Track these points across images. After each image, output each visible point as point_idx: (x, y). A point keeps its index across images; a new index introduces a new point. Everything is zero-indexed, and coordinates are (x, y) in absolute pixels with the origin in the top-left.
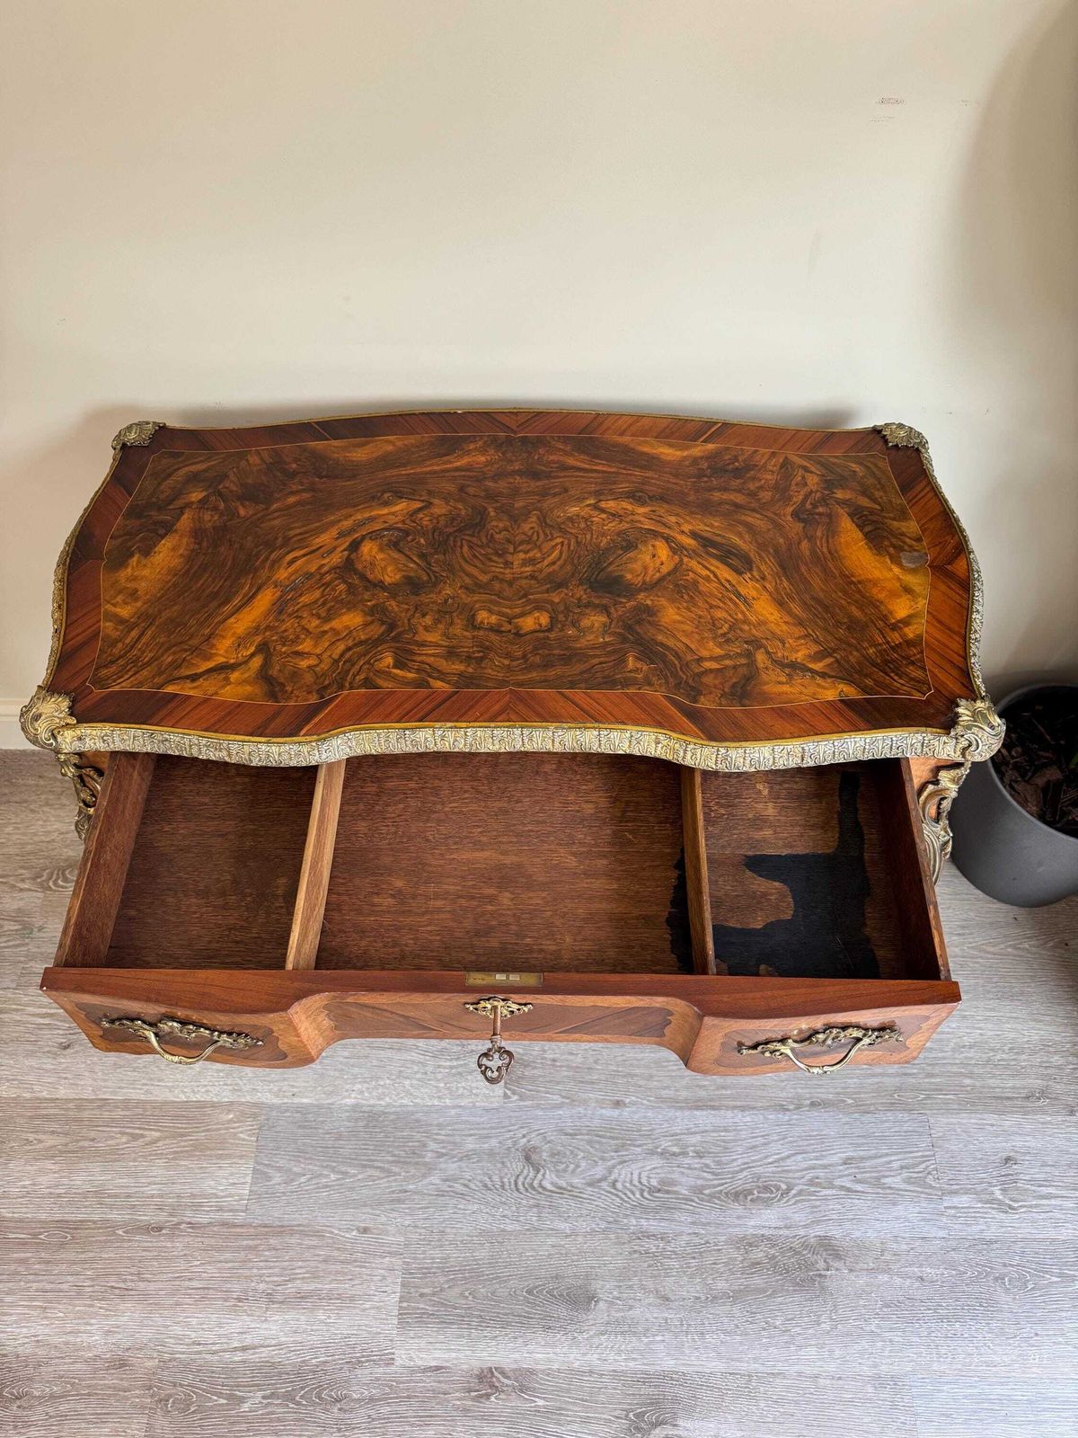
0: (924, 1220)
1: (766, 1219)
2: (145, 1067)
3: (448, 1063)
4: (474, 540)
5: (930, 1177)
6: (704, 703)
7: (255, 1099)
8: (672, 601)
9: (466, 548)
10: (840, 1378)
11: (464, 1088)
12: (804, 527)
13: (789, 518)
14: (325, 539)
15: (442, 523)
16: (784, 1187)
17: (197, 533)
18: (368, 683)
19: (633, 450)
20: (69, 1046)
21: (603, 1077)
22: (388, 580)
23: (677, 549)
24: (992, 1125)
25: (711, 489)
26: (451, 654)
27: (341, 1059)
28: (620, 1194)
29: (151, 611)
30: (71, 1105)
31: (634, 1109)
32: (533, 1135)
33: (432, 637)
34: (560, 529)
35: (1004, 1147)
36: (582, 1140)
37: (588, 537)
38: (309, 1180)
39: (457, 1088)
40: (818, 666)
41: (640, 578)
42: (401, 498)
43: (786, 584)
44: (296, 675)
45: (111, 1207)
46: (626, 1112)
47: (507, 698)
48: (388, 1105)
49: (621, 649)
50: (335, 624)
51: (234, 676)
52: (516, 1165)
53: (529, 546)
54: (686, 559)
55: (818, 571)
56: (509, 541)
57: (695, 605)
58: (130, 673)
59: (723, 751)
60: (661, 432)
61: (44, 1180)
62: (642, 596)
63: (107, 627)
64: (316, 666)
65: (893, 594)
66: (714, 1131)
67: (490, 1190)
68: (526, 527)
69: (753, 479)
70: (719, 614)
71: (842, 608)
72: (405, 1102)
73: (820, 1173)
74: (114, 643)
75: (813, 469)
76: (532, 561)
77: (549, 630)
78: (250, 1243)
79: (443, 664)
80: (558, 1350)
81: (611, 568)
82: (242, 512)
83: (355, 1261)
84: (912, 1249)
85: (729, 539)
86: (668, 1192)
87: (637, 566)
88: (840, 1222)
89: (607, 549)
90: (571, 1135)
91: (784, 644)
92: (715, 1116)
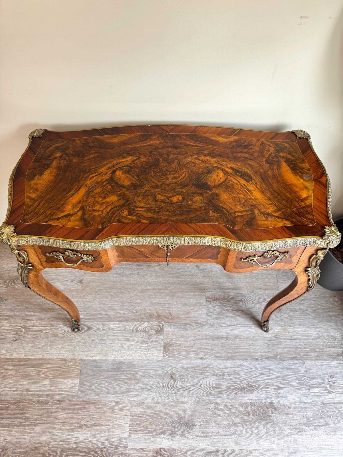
0: (304, 397)
1: (252, 397)
2: (42, 347)
3: (145, 345)
4: (155, 170)
5: (306, 382)
6: (237, 228)
7: (80, 358)
8: (225, 191)
9: (152, 173)
10: (277, 451)
11: (150, 354)
12: (270, 166)
13: (264, 162)
14: (103, 170)
15: (144, 164)
16: (257, 386)
17: (59, 168)
18: (119, 221)
19: (210, 139)
20: (16, 340)
21: (196, 349)
22: (125, 184)
23: (226, 173)
24: (326, 364)
25: (237, 152)
26: (148, 210)
27: (109, 344)
28: (203, 389)
29: (42, 196)
30: (17, 360)
31: (207, 360)
32: (173, 369)
33: (142, 204)
34: (185, 166)
35: (330, 372)
36: (190, 371)
37: (195, 169)
38: (98, 385)
39: (148, 353)
40: (276, 214)
41: (213, 183)
42: (130, 155)
43: (264, 185)
44: (94, 218)
45: (31, 395)
46: (204, 361)
47: (168, 226)
48: (125, 360)
49: (208, 208)
50: (107, 200)
51: (72, 218)
52: (168, 380)
53: (175, 172)
54: (229, 177)
55: (275, 181)
56: (167, 170)
57: (233, 193)
58: (36, 217)
59: (244, 244)
60: (219, 133)
61: (9, 386)
62: (214, 190)
63: (27, 201)
64: (101, 214)
65: (301, 189)
66: (234, 367)
67: (159, 388)
68: (173, 166)
69: (251, 149)
70: (241, 196)
71: (284, 194)
72: (130, 358)
73: (269, 381)
74: (30, 207)
75: (272, 145)
76: (175, 178)
77: (182, 202)
78: (79, 407)
79: (145, 214)
80: (183, 442)
81: (203, 180)
82: (74, 160)
83: (114, 413)
84: (300, 406)
85: (244, 170)
86: (219, 388)
87: (212, 179)
88: (276, 398)
89: (202, 173)
90: (186, 369)
91: (264, 206)
92: (234, 362)
